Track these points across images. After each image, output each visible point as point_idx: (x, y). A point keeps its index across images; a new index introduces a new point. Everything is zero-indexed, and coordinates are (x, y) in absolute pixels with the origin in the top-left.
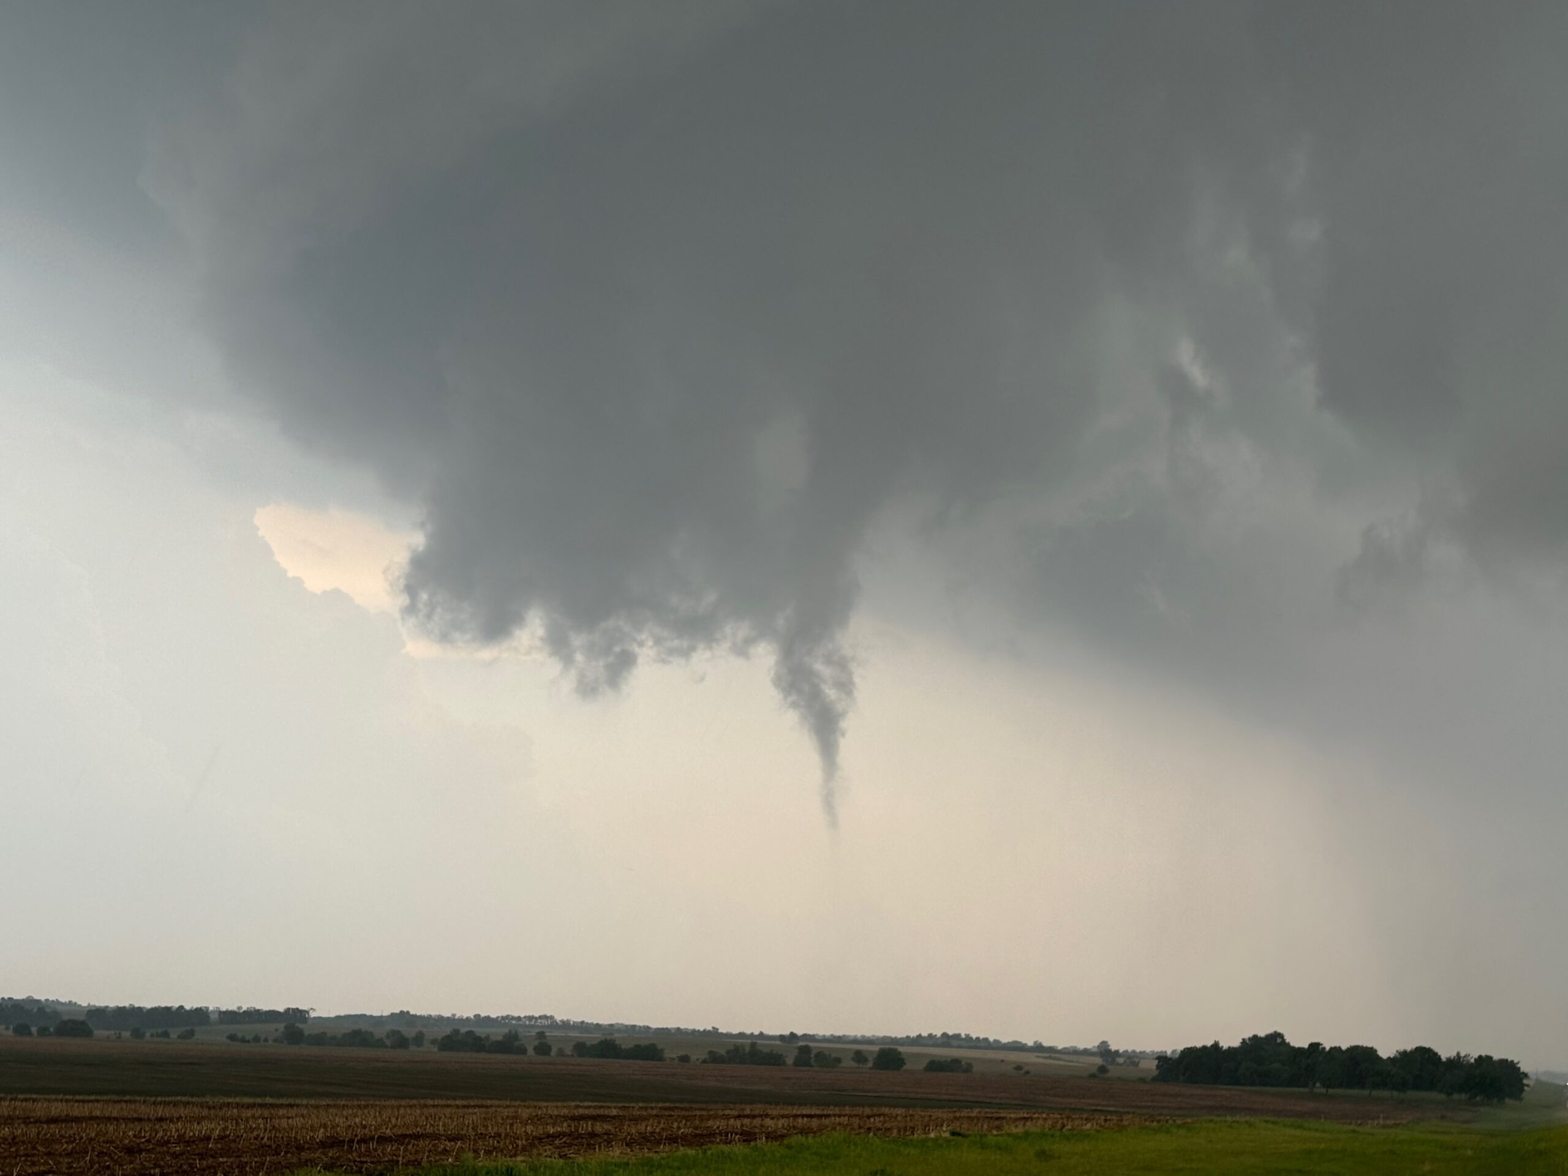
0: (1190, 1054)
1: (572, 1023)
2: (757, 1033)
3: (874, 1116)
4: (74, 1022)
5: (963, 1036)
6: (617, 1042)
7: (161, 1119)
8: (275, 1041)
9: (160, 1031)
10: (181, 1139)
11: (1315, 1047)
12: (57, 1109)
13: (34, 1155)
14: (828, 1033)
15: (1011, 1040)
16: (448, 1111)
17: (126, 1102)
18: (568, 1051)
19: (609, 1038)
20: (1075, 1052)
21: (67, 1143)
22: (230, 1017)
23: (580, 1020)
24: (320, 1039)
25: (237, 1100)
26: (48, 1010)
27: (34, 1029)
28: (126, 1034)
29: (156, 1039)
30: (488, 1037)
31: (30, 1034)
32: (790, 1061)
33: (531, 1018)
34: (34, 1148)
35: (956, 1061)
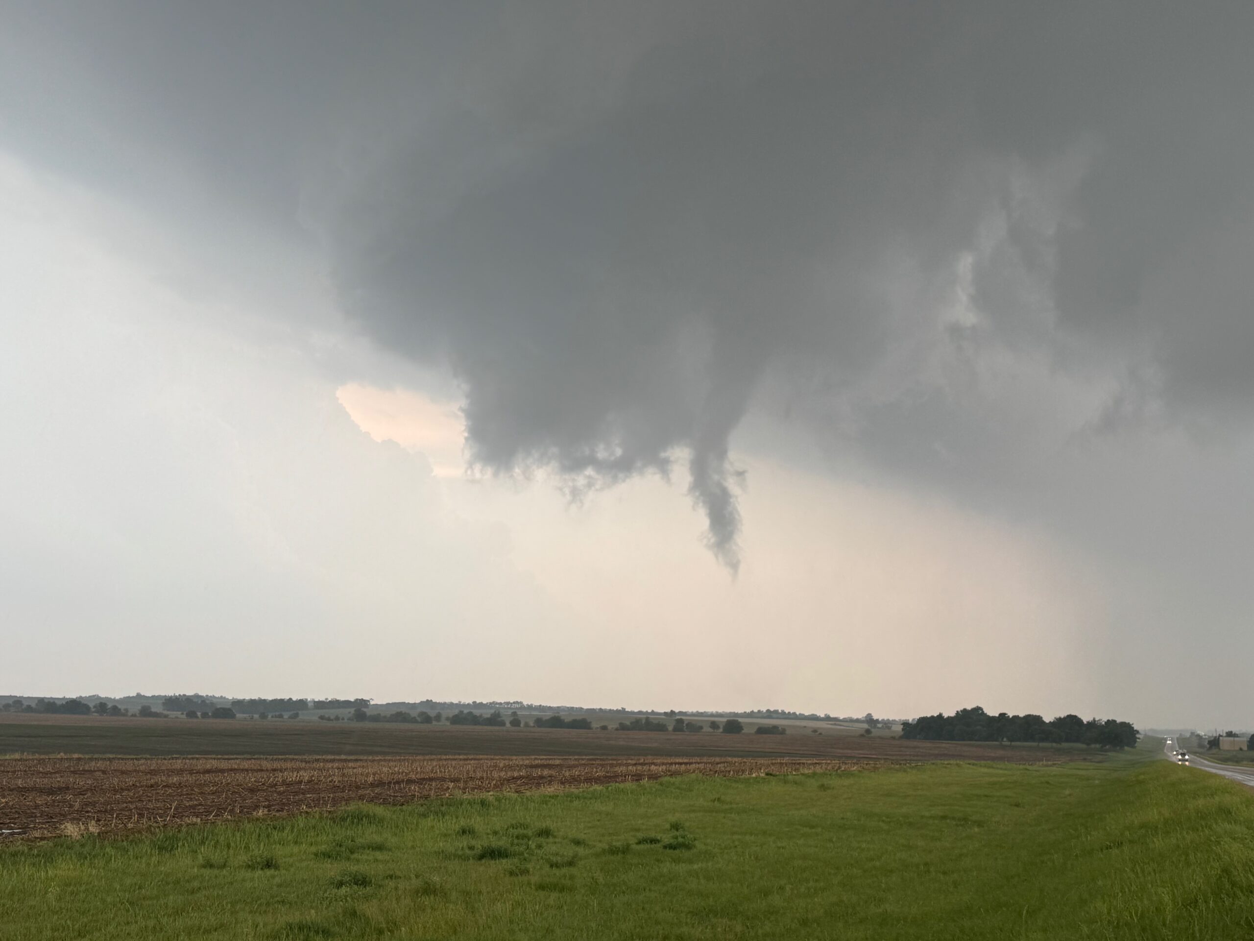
0: (923, 721)
1: (534, 706)
2: (650, 711)
4: (224, 709)
5: (780, 711)
6: (562, 718)
7: (274, 770)
8: (349, 719)
9: (277, 714)
10: (284, 783)
11: (1002, 715)
12: (212, 763)
13: (192, 794)
14: (695, 711)
15: (810, 714)
16: (454, 763)
17: (255, 759)
18: (532, 724)
19: (557, 715)
20: (851, 721)
21: (213, 786)
22: (320, 705)
23: (538, 704)
24: (376, 718)
25: (324, 757)
26: (207, 702)
27: (199, 714)
28: (256, 716)
29: (274, 719)
30: (481, 716)
31: (197, 717)
32: (670, 728)
33: (508, 703)
34: (192, 790)
35: (775, 728)
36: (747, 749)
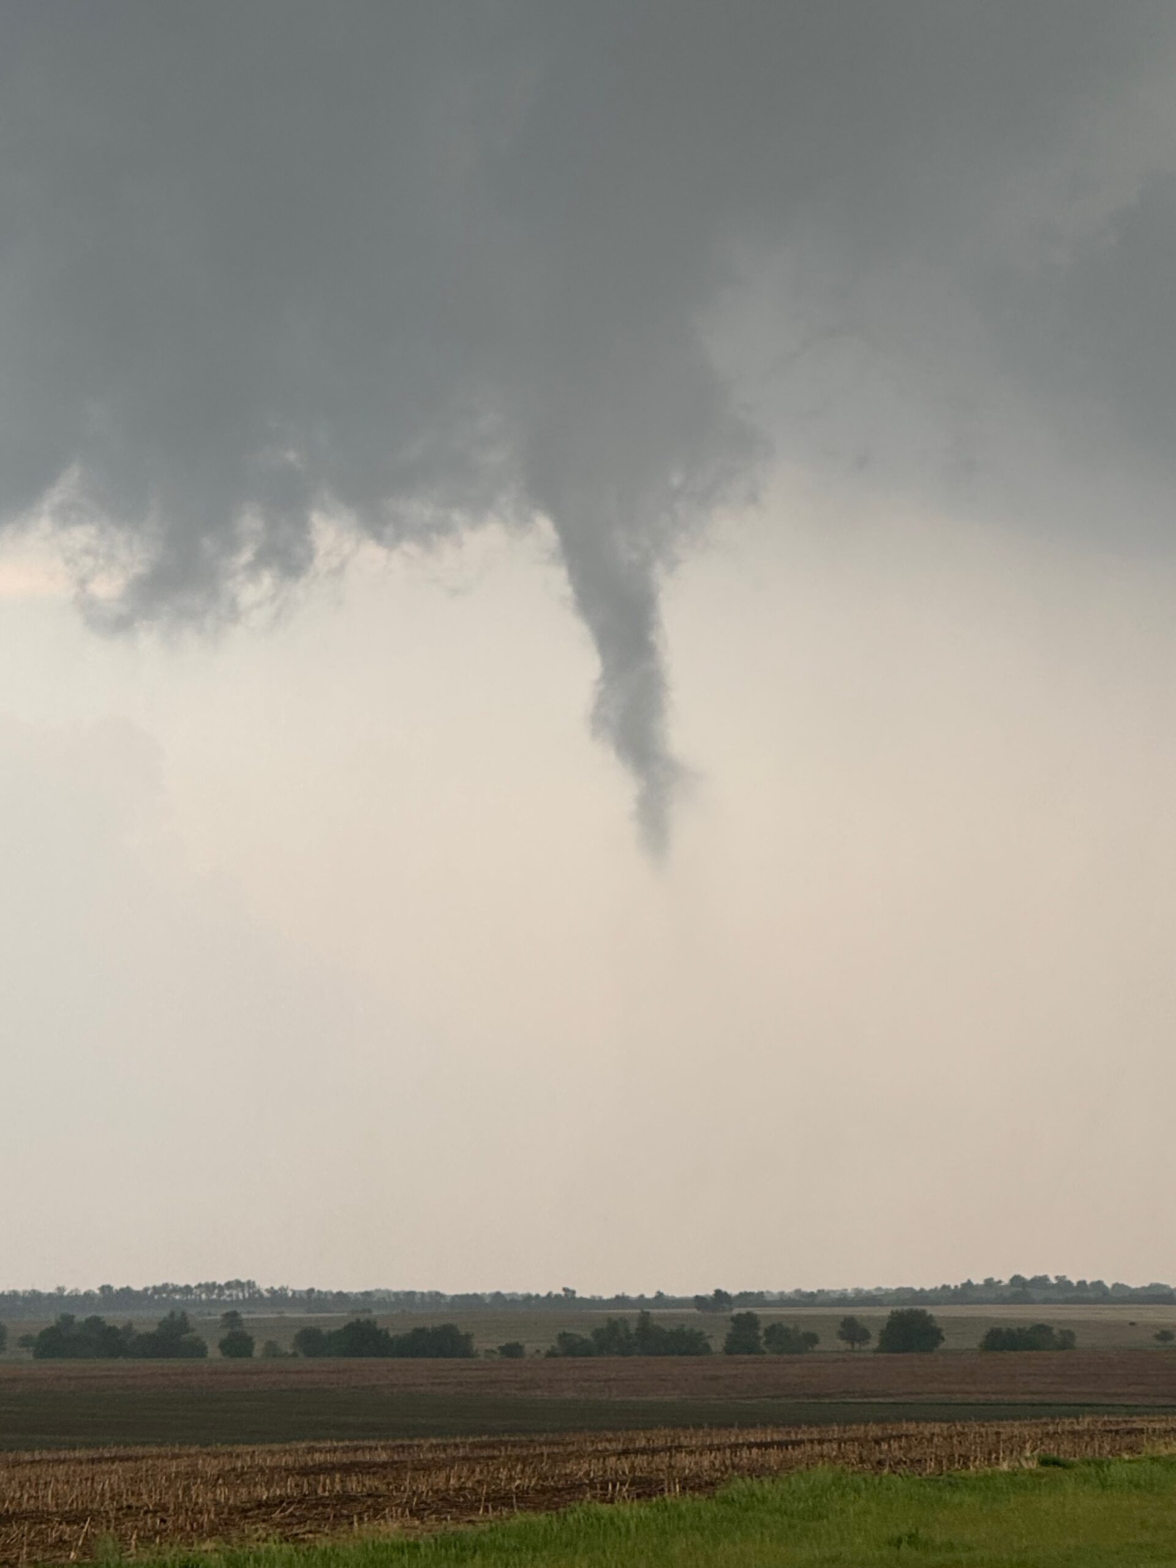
1: (290, 1294)
2: (650, 1295)
3: (888, 1439)
6: (380, 1326)
14: (789, 1289)
15: (1146, 1283)
16: (61, 1471)
18: (286, 1346)
19: (363, 1317)
23: (305, 1288)
30: (128, 1328)
32: (717, 1344)
33: (210, 1287)
35: (1042, 1329)
36: (959, 1398)
